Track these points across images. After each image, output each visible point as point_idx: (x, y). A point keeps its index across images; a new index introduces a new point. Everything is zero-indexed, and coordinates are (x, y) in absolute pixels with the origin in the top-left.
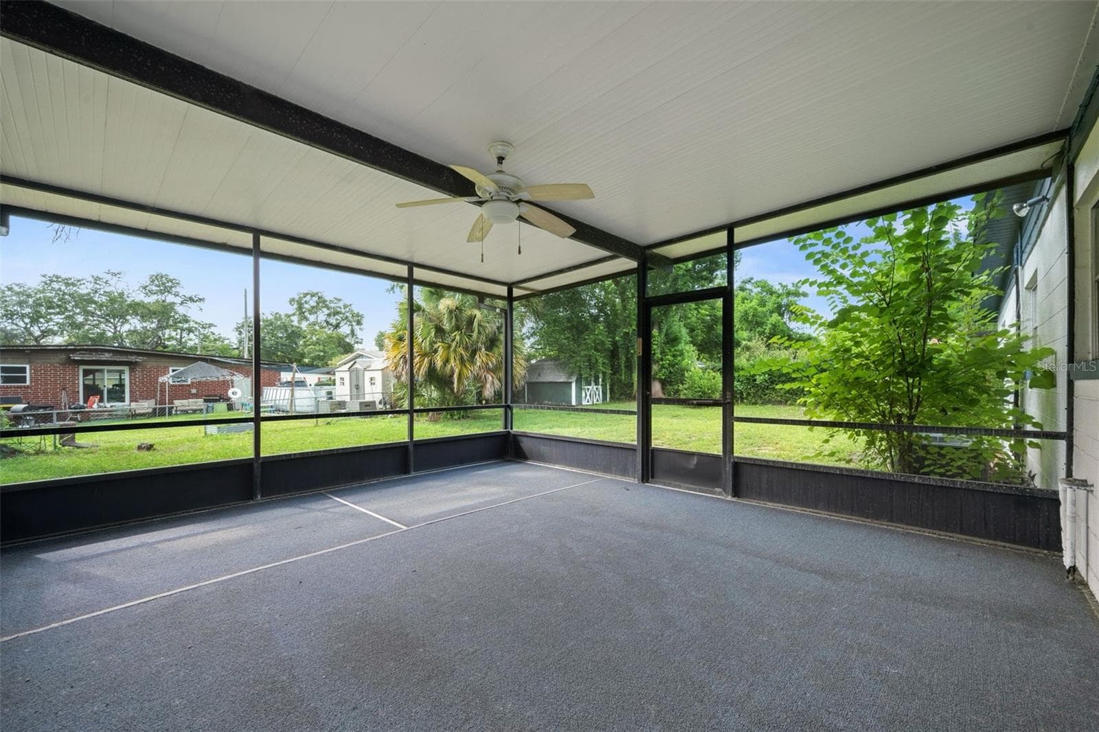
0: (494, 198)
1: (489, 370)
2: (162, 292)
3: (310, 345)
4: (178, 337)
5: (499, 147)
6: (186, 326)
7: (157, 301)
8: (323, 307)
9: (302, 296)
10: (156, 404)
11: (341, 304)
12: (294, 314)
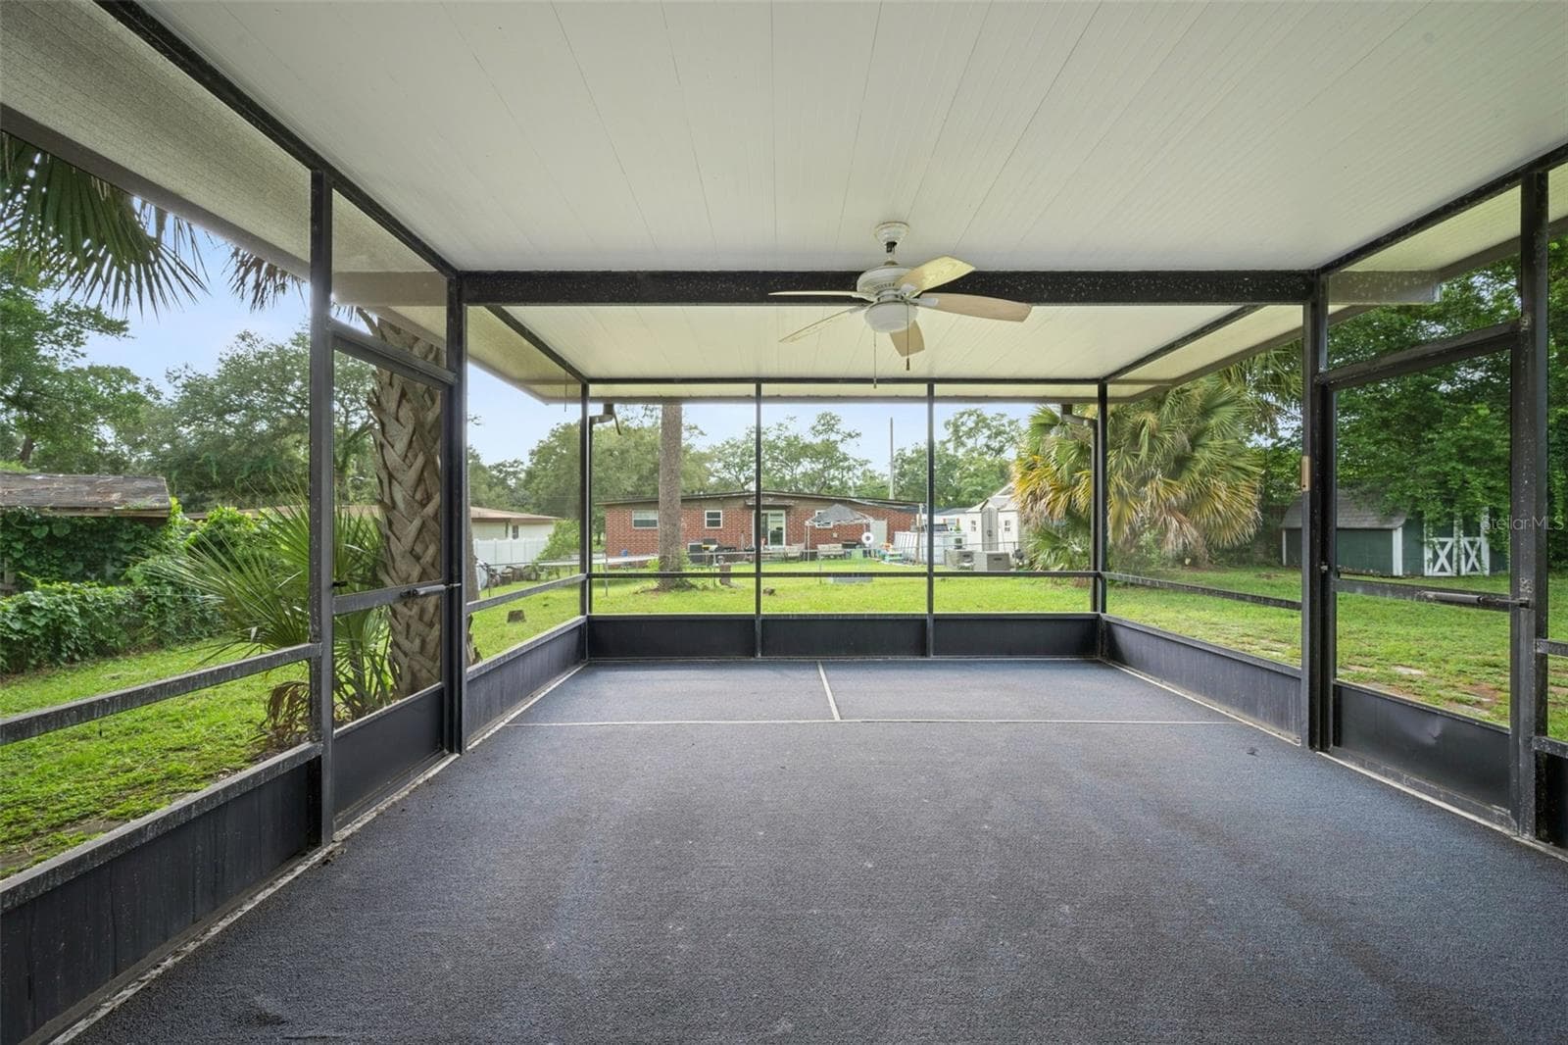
0: (881, 300)
1: (1171, 510)
2: (826, 431)
3: (966, 478)
4: (840, 476)
5: (885, 231)
6: (846, 464)
7: (823, 441)
8: (983, 427)
9: (958, 416)
10: (806, 548)
11: (1005, 421)
12: (949, 441)
